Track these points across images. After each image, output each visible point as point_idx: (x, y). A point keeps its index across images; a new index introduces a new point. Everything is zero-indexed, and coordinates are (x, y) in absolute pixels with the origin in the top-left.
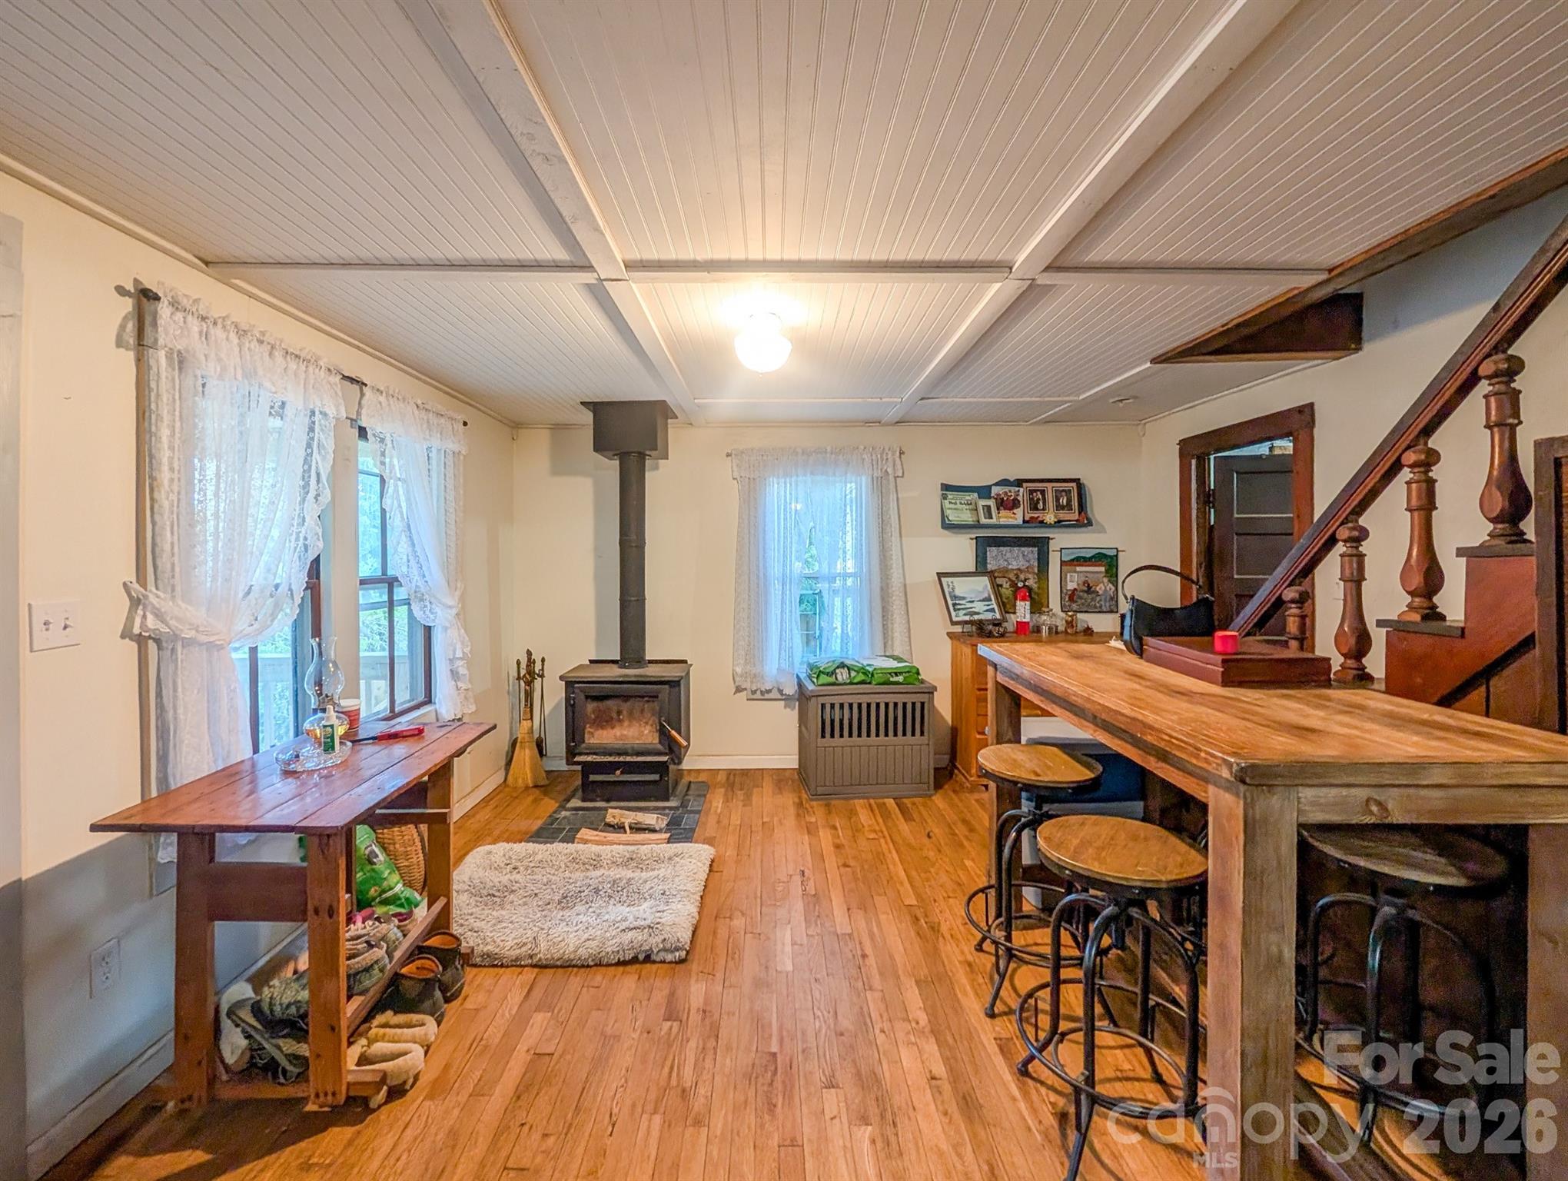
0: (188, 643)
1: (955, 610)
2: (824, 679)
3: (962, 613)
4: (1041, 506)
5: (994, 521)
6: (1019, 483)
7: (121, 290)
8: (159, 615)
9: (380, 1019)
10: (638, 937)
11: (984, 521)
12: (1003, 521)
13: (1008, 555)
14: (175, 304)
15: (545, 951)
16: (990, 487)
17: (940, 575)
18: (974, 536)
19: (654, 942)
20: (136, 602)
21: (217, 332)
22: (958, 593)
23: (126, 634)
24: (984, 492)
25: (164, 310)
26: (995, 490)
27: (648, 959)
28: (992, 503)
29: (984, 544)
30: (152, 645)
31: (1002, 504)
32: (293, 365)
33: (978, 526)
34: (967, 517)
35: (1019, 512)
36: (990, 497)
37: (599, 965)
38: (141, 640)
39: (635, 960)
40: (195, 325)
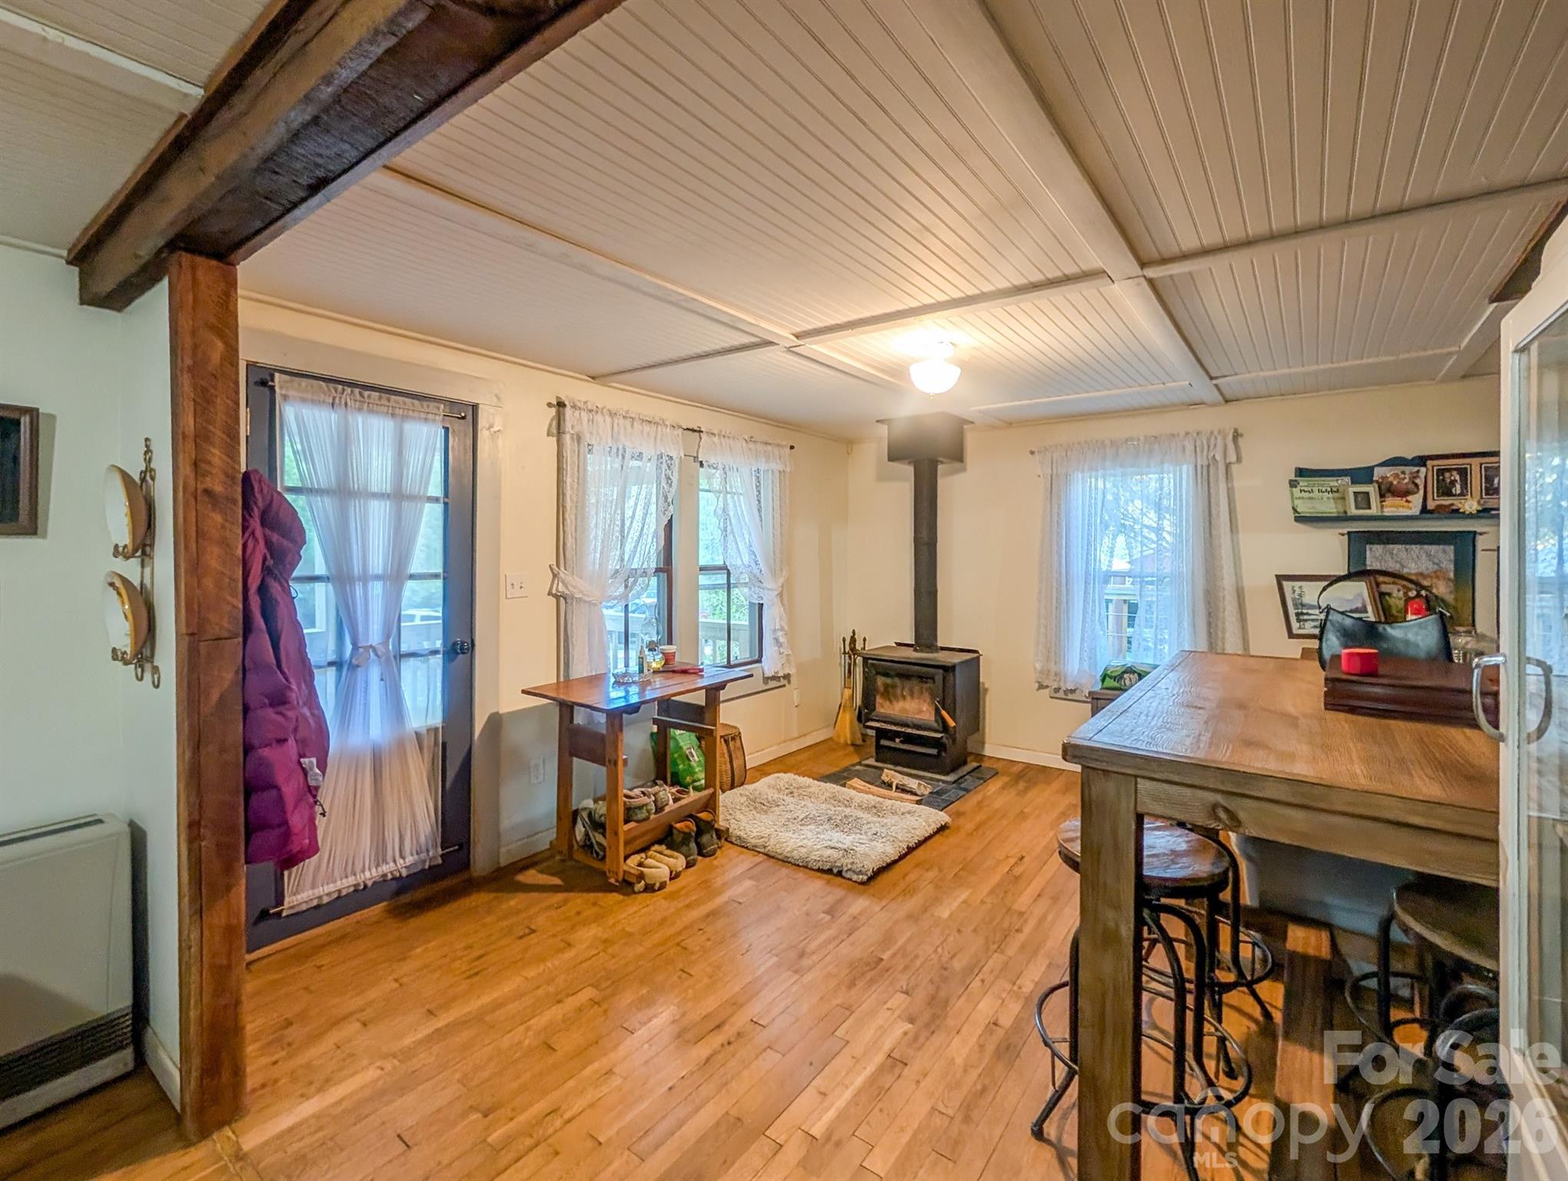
0: (579, 600)
1: (1299, 620)
2: (1110, 683)
3: (1308, 625)
4: (1458, 489)
5: (1374, 510)
6: (1422, 461)
7: (550, 405)
8: (565, 585)
9: (656, 847)
10: (835, 854)
11: (1353, 511)
12: (1388, 512)
13: (1403, 555)
14: (574, 407)
15: (772, 846)
16: (1371, 469)
17: (1280, 579)
18: (1345, 531)
19: (845, 862)
20: (555, 576)
21: (599, 418)
22: (1306, 600)
23: (550, 593)
24: (1361, 475)
25: (568, 411)
26: (1378, 473)
27: (840, 874)
28: (1372, 490)
29: (1359, 542)
30: (562, 600)
31: (1387, 491)
32: (647, 428)
33: (1343, 518)
34: (1329, 507)
35: (1416, 500)
36: (1371, 482)
37: (806, 867)
38: (557, 597)
39: (829, 871)
40: (585, 416)
